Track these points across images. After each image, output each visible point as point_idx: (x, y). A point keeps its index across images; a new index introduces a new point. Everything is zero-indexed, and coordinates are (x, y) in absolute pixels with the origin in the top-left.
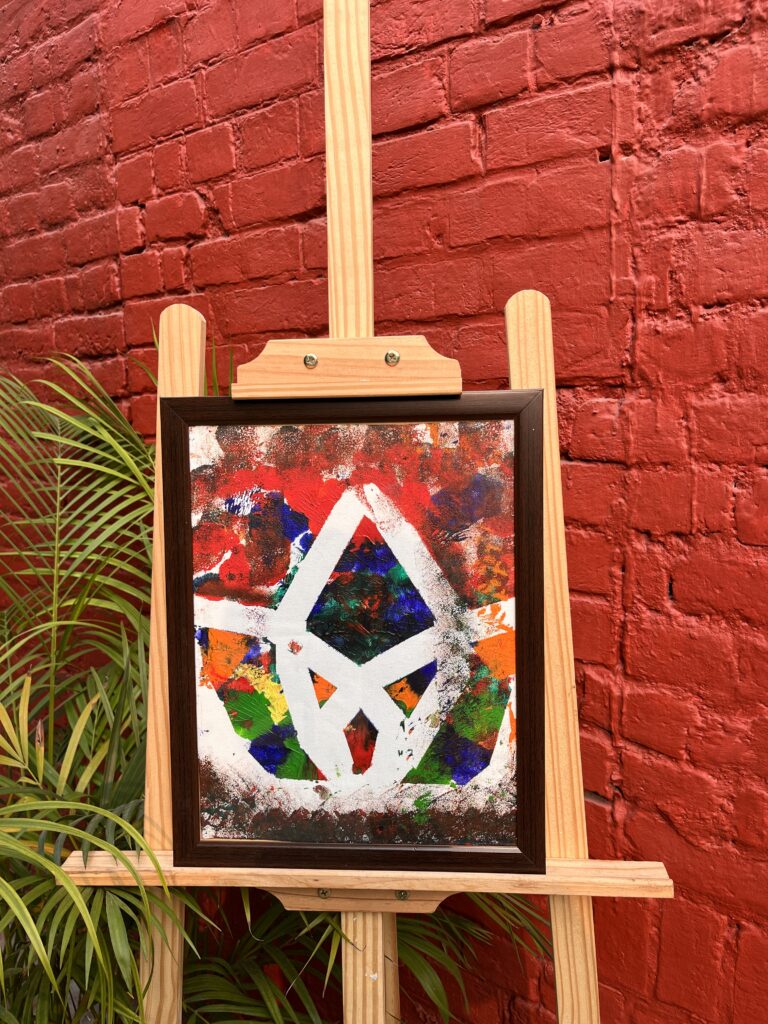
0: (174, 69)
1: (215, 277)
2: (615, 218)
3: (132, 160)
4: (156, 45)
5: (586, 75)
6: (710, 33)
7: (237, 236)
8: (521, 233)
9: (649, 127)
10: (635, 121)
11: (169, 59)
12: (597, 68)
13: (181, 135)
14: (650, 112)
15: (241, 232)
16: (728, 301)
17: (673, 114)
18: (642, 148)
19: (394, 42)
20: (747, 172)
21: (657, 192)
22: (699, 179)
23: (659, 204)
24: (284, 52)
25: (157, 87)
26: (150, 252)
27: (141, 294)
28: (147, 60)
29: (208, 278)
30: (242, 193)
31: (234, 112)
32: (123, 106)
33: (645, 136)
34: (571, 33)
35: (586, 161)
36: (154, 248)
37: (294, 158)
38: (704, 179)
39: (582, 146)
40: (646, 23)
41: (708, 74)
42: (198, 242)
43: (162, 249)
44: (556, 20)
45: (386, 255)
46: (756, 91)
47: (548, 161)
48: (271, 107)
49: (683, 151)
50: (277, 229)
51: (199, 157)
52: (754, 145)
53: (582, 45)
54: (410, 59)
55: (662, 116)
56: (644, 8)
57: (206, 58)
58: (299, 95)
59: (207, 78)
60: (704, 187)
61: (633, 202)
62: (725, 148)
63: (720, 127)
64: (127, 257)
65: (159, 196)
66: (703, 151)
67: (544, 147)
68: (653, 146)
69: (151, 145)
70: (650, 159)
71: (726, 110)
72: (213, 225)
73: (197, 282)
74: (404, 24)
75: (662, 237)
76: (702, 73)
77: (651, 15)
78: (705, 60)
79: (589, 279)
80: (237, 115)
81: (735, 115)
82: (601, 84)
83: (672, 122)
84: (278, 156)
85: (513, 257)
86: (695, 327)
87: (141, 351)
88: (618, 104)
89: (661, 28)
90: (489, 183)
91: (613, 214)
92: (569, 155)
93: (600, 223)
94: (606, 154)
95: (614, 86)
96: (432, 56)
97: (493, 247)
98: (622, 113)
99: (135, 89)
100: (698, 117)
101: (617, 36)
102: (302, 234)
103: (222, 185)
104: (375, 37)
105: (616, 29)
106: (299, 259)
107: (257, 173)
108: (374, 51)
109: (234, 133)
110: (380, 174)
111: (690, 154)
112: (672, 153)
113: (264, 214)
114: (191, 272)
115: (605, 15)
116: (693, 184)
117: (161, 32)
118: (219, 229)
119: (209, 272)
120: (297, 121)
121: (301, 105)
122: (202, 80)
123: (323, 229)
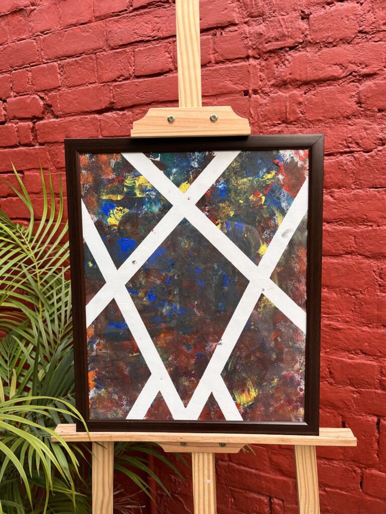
0: (24, 34)
1: (50, 138)
2: (252, 121)
4: (12, 21)
5: (237, 59)
6: (290, 45)
7: (63, 119)
9: (265, 83)
10: (259, 80)
11: (21, 29)
12: (242, 56)
13: (28, 67)
14: (265, 77)
15: (64, 117)
17: (275, 79)
18: (262, 92)
19: (146, 34)
20: (305, 105)
21: (269, 111)
22: (286, 106)
23: (269, 116)
24: (87, 32)
25: (13, 42)
26: (10, 124)
27: (5, 146)
28: (6, 28)
29: (46, 139)
30: (65, 98)
31: (59, 58)
33: (263, 87)
34: (230, 40)
35: (238, 96)
36: (12, 122)
37: (94, 83)
38: (288, 107)
39: (236, 89)
40: (263, 39)
41: (289, 63)
42: (39, 121)
43: (17, 123)
44: (223, 33)
46: (308, 71)
47: (221, 94)
48: (81, 57)
49: (279, 95)
50: (86, 116)
51: (39, 78)
52: (308, 94)
53: (235, 45)
54: (154, 42)
55: (270, 79)
56: (262, 32)
57: (42, 30)
58: (96, 53)
59: (43, 41)
60: (288, 110)
61: (259, 114)
62: (297, 95)
63: (294, 86)
65: (15, 96)
66: (287, 95)
67: (219, 88)
68: (266, 91)
69: (10, 71)
70: (265, 97)
71: (297, 79)
72: (48, 112)
73: (39, 141)
74: (150, 26)
75: (271, 130)
76: (286, 62)
77: (265, 36)
78: (288, 57)
80: (61, 60)
81: (300, 81)
82: (243, 63)
83: (274, 82)
84: (85, 82)
87: (6, 175)
88: (251, 73)
89: (270, 41)
91: (251, 119)
92: (231, 93)
94: (246, 93)
95: (249, 65)
96: (165, 42)
98: (253, 76)
100: (285, 81)
101: (250, 43)
102: (100, 120)
103: (53, 93)
104: (136, 31)
105: (250, 40)
106: (98, 132)
107: (74, 89)
108: (136, 37)
109: (59, 68)
110: (140, 94)
111: (282, 96)
112: (276, 94)
113: (78, 109)
114: (36, 136)
115: (245, 33)
116: (284, 108)
117: (15, 15)
118: (52, 115)
119: (47, 136)
120: (95, 65)
121: (97, 58)
122: (41, 41)
123: (111, 118)
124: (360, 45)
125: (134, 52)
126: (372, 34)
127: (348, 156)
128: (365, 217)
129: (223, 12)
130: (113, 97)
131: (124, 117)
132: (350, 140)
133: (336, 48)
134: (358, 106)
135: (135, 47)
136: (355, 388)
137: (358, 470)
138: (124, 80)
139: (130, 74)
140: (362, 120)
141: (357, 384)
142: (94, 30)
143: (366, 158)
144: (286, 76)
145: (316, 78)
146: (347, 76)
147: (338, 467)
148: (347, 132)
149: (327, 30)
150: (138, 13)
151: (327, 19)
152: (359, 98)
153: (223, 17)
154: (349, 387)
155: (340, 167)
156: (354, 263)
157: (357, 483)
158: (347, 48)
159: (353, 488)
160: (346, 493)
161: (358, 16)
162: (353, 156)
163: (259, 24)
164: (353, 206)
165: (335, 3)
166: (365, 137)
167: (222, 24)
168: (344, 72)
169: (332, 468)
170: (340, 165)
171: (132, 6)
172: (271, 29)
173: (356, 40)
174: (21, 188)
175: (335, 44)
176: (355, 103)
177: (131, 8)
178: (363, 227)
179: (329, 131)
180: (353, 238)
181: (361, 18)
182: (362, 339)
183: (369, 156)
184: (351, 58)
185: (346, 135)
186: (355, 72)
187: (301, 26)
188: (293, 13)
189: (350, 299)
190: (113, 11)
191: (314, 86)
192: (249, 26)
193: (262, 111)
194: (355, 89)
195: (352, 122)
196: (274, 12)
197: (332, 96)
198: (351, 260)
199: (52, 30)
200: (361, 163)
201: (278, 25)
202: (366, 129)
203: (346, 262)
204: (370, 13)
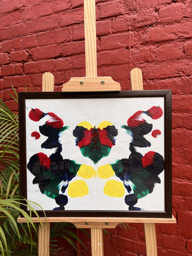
0: (19, 21)
1: (31, 71)
2: (130, 61)
3: (6, 42)
4: (14, 14)
5: (123, 31)
6: (149, 24)
7: (37, 61)
8: (109, 64)
9: (137, 43)
10: (134, 41)
11: (18, 18)
12: (125, 30)
13: (21, 36)
14: (137, 40)
15: (38, 61)
16: (154, 79)
17: (142, 41)
18: (135, 47)
19: (78, 20)
20: (157, 53)
21: (139, 56)
22: (147, 54)
23: (139, 59)
24: (50, 19)
25: (14, 25)
26: (11, 65)
27: (9, 75)
28: (11, 18)
29: (29, 71)
30: (39, 51)
31: (36, 32)
32: (4, 28)
33: (136, 45)
34: (120, 22)
35: (124, 49)
36: (12, 63)
37: (53, 44)
38: (148, 54)
39: (123, 46)
41: (149, 33)
42: (26, 63)
43: (15, 64)
44: (116, 19)
45: (77, 67)
46: (158, 37)
47: (115, 49)
48: (47, 32)
49: (144, 48)
50: (48, 60)
51: (26, 42)
52: (158, 48)
53: (122, 25)
54: (82, 24)
55: (139, 41)
56: (135, 18)
57: (28, 19)
58: (54, 30)
59: (29, 24)
60: (148, 56)
61: (134, 58)
62: (153, 48)
63: (151, 44)
64: (4, 66)
65: (14, 51)
66: (148, 48)
67: (114, 46)
68: (138, 47)
69: (12, 38)
70: (137, 50)
71: (153, 40)
72: (30, 59)
73: (25, 72)
74: (81, 16)
75: (140, 65)
76: (147, 32)
77: (137, 20)
78: (148, 30)
79: (125, 74)
80: (37, 33)
81: (154, 41)
82: (126, 33)
83: (142, 42)
84: (48, 43)
85: (108, 69)
86: (147, 84)
87: (9, 89)
88: (130, 38)
89: (139, 22)
90: (102, 52)
91: (130, 60)
92: (120, 48)
93: (127, 62)
94: (127, 48)
95: (129, 34)
97: (103, 66)
98: (131, 40)
99: (8, 25)
100: (147, 41)
101: (130, 23)
102: (55, 62)
103: (33, 49)
104: (74, 18)
105: (129, 22)
106: (54, 67)
107: (43, 47)
108: (74, 21)
109: (36, 37)
110: (75, 49)
111: (145, 49)
112: (142, 48)
113: (45, 57)
114: (24, 70)
115: (127, 19)
116: (146, 55)
117: (15, 11)
118: (32, 60)
119: (29, 70)
120: (54, 35)
121: (54, 32)
122: (27, 24)
123: (61, 61)
124: (184, 23)
125: (72, 28)
126: (190, 18)
127: (179, 78)
128: (187, 109)
129: (117, 9)
130: (62, 50)
131: (67, 60)
132: (180, 70)
133: (172, 25)
134: (184, 54)
135: (73, 26)
136: (183, 196)
137: (184, 240)
138: (67, 42)
139: (70, 39)
140: (185, 60)
141: (183, 195)
142: (53, 18)
143: (188, 79)
144: (147, 39)
145: (162, 40)
146: (178, 39)
147: (174, 238)
148: (178, 66)
149: (167, 16)
150: (75, 10)
151: (168, 11)
152: (184, 49)
153: (117, 11)
154: (180, 196)
155: (174, 84)
156: (182, 132)
157: (184, 247)
158: (178, 25)
159: (181, 249)
160: (178, 252)
161: (183, 9)
162: (181, 78)
163: (134, 14)
164: (181, 103)
165: (172, 3)
166: (187, 69)
167: (116, 14)
168: (176, 37)
169: (171, 238)
170: (174, 83)
171: (72, 6)
172: (140, 16)
173: (182, 21)
174: (16, 95)
175: (172, 23)
176: (182, 52)
177: (72, 8)
178: (186, 114)
179: (169, 66)
180: (181, 119)
181: (185, 10)
182: (186, 171)
183: (189, 78)
184: (180, 30)
185: (177, 68)
186: (182, 37)
187: (155, 15)
188: (151, 8)
189: (180, 150)
190: (63, 9)
191: (161, 44)
192: (129, 15)
193: (135, 56)
194: (182, 45)
195: (181, 62)
196: (141, 8)
197: (170, 49)
198: (180, 131)
199: (33, 19)
200: (185, 81)
201: (143, 14)
202: (187, 65)
203: (178, 131)
204: (189, 8)
